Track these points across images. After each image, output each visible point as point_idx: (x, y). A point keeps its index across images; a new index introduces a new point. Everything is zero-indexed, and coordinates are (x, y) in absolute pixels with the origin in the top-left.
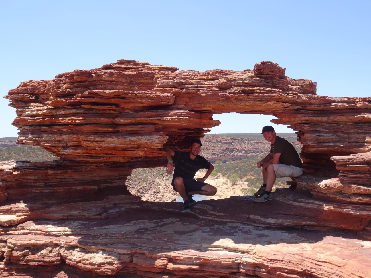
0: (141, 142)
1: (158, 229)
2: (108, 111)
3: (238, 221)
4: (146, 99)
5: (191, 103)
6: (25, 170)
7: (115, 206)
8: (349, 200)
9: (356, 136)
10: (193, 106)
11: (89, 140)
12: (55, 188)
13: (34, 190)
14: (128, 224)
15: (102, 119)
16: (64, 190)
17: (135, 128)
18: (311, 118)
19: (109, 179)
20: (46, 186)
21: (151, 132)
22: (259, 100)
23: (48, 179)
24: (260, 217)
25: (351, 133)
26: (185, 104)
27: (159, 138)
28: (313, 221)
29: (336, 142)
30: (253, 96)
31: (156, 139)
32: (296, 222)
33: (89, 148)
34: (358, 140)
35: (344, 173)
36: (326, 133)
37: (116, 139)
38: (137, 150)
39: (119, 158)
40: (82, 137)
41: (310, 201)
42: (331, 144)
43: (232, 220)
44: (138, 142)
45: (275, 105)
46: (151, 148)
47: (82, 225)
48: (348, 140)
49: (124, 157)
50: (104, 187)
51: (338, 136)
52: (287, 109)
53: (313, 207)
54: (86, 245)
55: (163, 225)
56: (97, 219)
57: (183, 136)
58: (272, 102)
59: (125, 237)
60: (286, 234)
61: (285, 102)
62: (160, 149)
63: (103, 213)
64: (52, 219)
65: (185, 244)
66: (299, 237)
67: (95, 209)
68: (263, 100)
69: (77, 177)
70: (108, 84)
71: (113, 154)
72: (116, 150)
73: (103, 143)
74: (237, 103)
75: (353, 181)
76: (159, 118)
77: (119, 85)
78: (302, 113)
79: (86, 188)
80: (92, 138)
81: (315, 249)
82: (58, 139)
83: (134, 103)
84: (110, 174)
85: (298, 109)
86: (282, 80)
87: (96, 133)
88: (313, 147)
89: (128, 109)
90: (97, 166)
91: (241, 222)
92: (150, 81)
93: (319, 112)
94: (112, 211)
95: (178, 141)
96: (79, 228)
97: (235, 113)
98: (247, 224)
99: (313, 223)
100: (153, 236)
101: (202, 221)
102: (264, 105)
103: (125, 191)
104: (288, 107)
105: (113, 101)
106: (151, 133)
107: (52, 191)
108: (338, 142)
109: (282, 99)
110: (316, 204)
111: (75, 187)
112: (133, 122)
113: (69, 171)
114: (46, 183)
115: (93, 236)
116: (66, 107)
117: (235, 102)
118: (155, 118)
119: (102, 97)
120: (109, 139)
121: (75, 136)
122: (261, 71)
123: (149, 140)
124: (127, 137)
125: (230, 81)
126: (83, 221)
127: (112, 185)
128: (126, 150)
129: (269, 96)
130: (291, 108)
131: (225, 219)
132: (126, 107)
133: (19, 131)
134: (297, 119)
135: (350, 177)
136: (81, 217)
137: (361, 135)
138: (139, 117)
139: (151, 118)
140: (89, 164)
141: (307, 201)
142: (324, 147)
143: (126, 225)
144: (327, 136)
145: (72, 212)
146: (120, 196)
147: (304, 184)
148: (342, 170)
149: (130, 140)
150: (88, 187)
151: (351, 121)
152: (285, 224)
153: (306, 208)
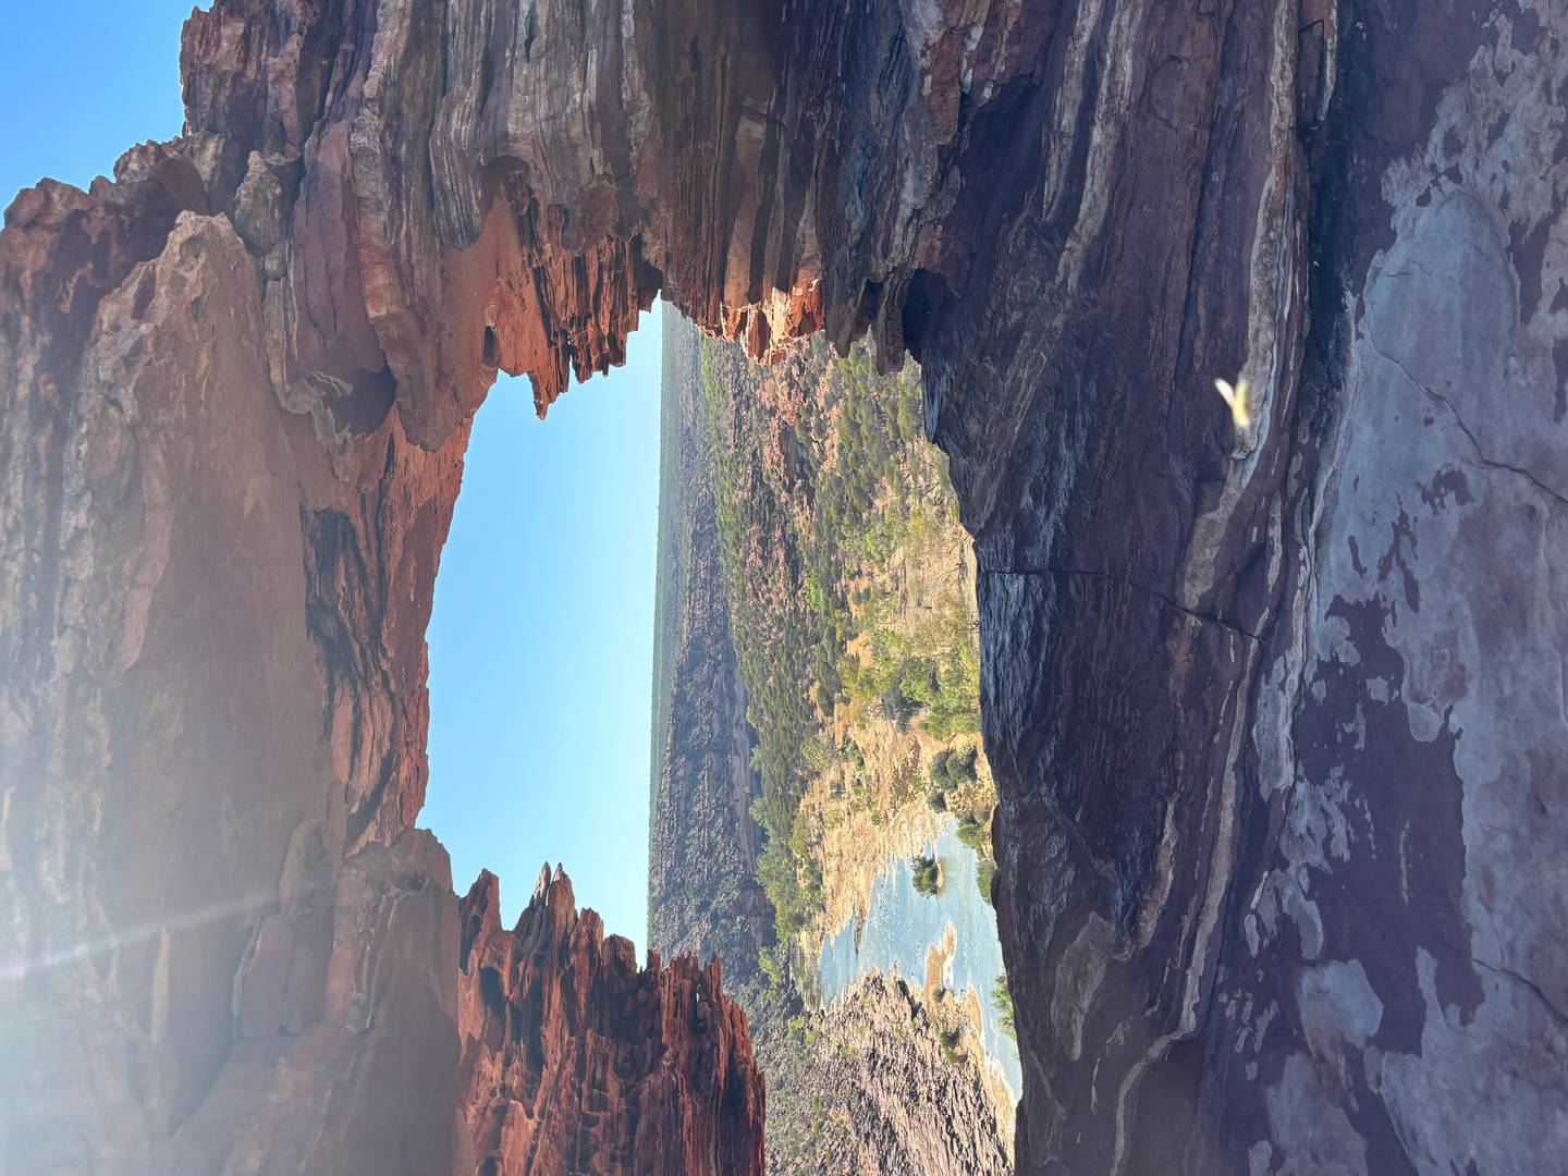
3: (1241, 706)
18: (371, 88)
24: (1210, 516)
28: (1267, 28)
32: (1271, 182)
41: (1070, 92)
43: (1232, 759)
45: (175, 314)
53: (1130, 35)
88: (612, 77)
91: (1246, 681)
95: (609, 1076)
98: (1269, 630)
101: (1230, 1012)
110: (1104, 19)
131: (1218, 821)
147: (908, 195)
152: (1290, 283)
153: (1144, 101)
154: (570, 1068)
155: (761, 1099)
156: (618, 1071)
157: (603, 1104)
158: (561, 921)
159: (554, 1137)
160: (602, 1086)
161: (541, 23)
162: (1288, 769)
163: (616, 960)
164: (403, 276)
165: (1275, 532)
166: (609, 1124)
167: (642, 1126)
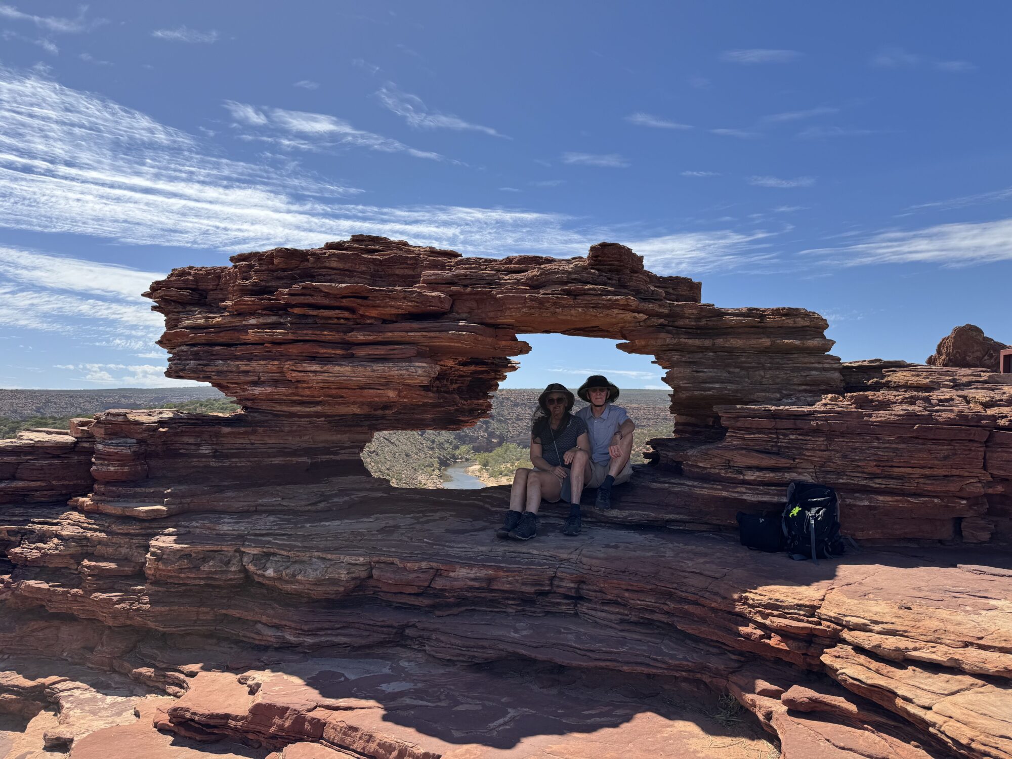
0: (392, 373)
1: (418, 527)
2: (336, 321)
3: (555, 515)
4: (403, 300)
5: (479, 311)
6: (179, 426)
7: (343, 492)
8: (742, 477)
9: (762, 373)
10: (484, 315)
11: (300, 369)
12: (234, 460)
13: (195, 462)
14: (366, 520)
15: (326, 333)
16: (249, 464)
17: (381, 350)
18: (683, 340)
19: (333, 447)
20: (216, 455)
21: (410, 357)
22: (593, 307)
23: (221, 444)
25: (753, 367)
26: (469, 312)
27: (423, 367)
28: (681, 514)
29: (727, 383)
30: (583, 300)
31: (419, 369)
32: (653, 515)
33: (299, 385)
34: (764, 380)
35: (734, 433)
36: (708, 367)
37: (349, 369)
38: (384, 388)
39: (352, 406)
40: (288, 365)
41: (677, 481)
42: (717, 386)
43: (546, 514)
44: (387, 374)
45: (622, 316)
46: (410, 386)
47: (282, 520)
48: (747, 380)
49: (361, 404)
50: (322, 462)
51: (729, 372)
52: (641, 324)
53: (683, 489)
54: (290, 551)
55: (427, 522)
56: (309, 511)
57: (469, 376)
58: (616, 311)
59: (359, 538)
60: (637, 536)
61: (639, 312)
62: (426, 388)
63: (320, 502)
64: (229, 510)
65: (465, 548)
66: (656, 539)
67: (306, 497)
68: (600, 308)
69: (274, 441)
70: (336, 274)
71: (342, 397)
72: (349, 389)
73: (326, 374)
74: (557, 310)
75: (749, 445)
76: (424, 334)
77: (355, 276)
78: (668, 332)
79: (289, 461)
80: (307, 366)
81: (681, 555)
82: (243, 368)
83: (383, 307)
84: (334, 438)
85: (662, 326)
86: (636, 275)
87: (313, 358)
88: (686, 389)
89: (371, 318)
90: (310, 423)
92: (410, 272)
93: (699, 331)
94: (336, 500)
95: (458, 385)
96: (277, 525)
97: (559, 335)
99: (681, 516)
100: (409, 537)
102: (601, 315)
103: (360, 468)
104: (645, 321)
105: (345, 302)
106: (409, 360)
107: (227, 464)
108: (730, 382)
109: (631, 306)
110: (688, 486)
111: (271, 459)
112: (380, 339)
113: (260, 430)
114: (216, 451)
115: (304, 536)
116: (260, 311)
117: (553, 309)
118: (419, 334)
119: (327, 295)
120: (337, 368)
121: (276, 362)
122: (599, 258)
123: (407, 370)
124: (369, 364)
125: (546, 274)
126: (285, 515)
127: (338, 458)
128: (366, 389)
129: (609, 300)
130: (649, 322)
132: (367, 314)
133: (171, 356)
134: (660, 342)
135: (744, 439)
136: (280, 508)
137: (770, 372)
138: (390, 332)
139: (409, 334)
140: (296, 419)
141: (672, 481)
142: (705, 391)
143: (362, 520)
144: (709, 373)
145: (264, 500)
146: (351, 478)
147: (671, 454)
148: (732, 428)
149: (373, 371)
150: (294, 459)
151: (753, 348)
152: (635, 518)
153: (670, 493)
154: (461, 373)
155: (454, 430)
156: (459, 388)
157: (451, 384)
158: (504, 370)
159: (445, 371)
160: (456, 383)
161: (699, 374)
162: (544, 522)
163: (492, 386)
164: (644, 347)
165: (589, 519)
166: (446, 385)
167: (446, 395)
